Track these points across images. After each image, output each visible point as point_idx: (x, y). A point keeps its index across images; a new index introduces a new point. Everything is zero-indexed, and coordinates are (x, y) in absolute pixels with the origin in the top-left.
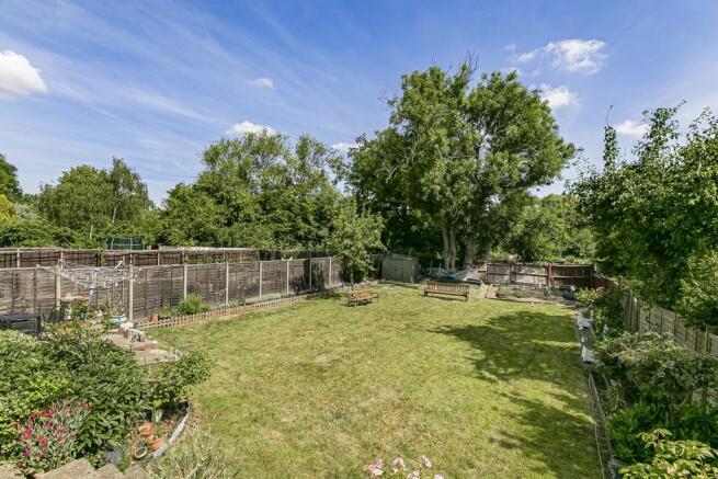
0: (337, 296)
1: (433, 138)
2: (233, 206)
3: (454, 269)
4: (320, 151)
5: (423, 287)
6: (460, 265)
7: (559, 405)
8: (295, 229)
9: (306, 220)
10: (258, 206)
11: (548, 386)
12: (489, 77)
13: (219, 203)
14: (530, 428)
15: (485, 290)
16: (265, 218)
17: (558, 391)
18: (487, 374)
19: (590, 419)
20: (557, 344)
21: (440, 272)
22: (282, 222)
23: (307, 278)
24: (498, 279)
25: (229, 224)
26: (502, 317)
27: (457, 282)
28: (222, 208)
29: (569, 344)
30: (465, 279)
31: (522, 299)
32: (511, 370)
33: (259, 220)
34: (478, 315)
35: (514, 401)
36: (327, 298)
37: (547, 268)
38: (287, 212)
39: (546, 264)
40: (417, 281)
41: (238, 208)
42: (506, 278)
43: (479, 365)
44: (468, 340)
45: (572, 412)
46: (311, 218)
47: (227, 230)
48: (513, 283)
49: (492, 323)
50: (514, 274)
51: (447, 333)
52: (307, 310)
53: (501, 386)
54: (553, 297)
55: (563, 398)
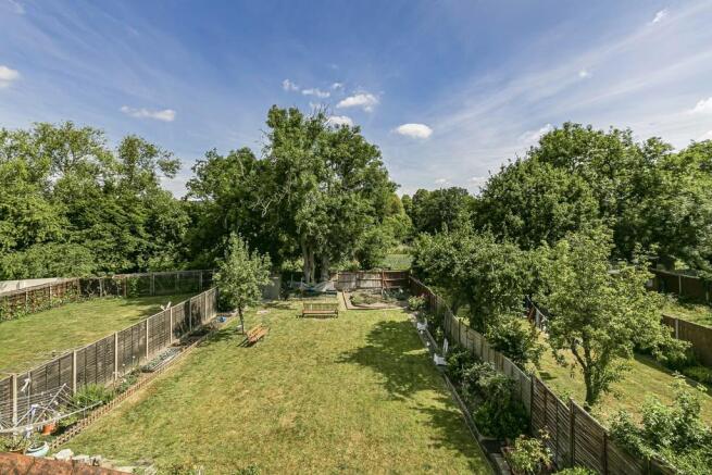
0: (222, 335)
1: (305, 182)
2: (26, 223)
3: (313, 283)
4: (151, 152)
5: (297, 304)
6: (318, 277)
7: (441, 406)
8: (120, 246)
9: (134, 232)
10: (65, 220)
11: (431, 394)
12: (341, 128)
14: (439, 429)
15: (342, 299)
16: (77, 234)
17: (437, 395)
18: (397, 395)
19: (459, 411)
20: (416, 352)
21: (302, 286)
22: (101, 237)
24: (347, 287)
25: (21, 247)
26: (373, 332)
27: (318, 294)
29: (423, 351)
30: (324, 290)
31: (371, 305)
32: (407, 386)
33: (67, 237)
34: (356, 334)
35: (423, 411)
36: (217, 340)
37: (381, 273)
38: (109, 226)
39: (380, 270)
40: (286, 297)
41: (35, 226)
42: (353, 284)
43: (388, 387)
44: (367, 364)
45: (451, 409)
46: (141, 229)
47: (20, 256)
48: (358, 288)
49: (371, 341)
50: (359, 280)
51: (349, 361)
53: (409, 402)
54: (390, 300)
55: (440, 400)
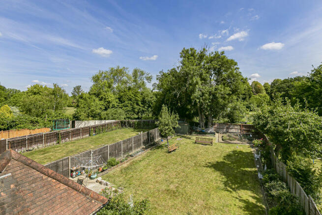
0: (161, 147)
2: (107, 101)
3: (204, 128)
4: (142, 74)
5: (194, 137)
6: (206, 125)
7: (254, 201)
8: (133, 109)
9: (137, 104)
10: (117, 100)
11: (249, 193)
13: (101, 100)
14: (247, 212)
15: (217, 138)
16: (121, 105)
17: (252, 195)
18: (229, 189)
19: (264, 206)
20: (249, 169)
21: (199, 129)
22: (127, 106)
23: (148, 139)
24: (221, 131)
25: (106, 109)
26: (227, 155)
27: (206, 133)
28: (102, 102)
29: (253, 169)
30: (209, 132)
31: (232, 142)
32: (236, 186)
33: (118, 106)
34: (218, 155)
35: (240, 200)
36: (158, 149)
37: (240, 125)
38: (130, 102)
39: (240, 124)
40: (190, 133)
41: (109, 102)
42: (225, 130)
43: (226, 184)
44: (219, 170)
45: (258, 204)
46: (140, 103)
47: (105, 112)
48: (227, 132)
49: (225, 159)
50: (228, 128)
51: (210, 167)
52: (153, 157)
53: (234, 194)
54: (244, 140)
55: (254, 197)
